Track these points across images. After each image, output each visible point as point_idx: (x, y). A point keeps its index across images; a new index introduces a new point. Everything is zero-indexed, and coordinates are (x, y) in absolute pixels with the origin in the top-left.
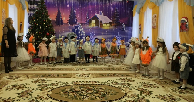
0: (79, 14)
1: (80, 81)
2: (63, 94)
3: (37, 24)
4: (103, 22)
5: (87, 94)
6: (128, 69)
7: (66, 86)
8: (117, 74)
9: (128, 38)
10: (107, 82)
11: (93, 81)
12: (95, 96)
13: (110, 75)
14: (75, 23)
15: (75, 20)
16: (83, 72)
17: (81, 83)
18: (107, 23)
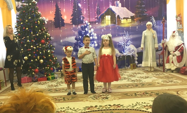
1: (96, 106)
8: (150, 93)
10: (135, 106)
11: (114, 105)
13: (139, 95)
15: (80, 18)
17: (98, 108)
18: (127, 18)
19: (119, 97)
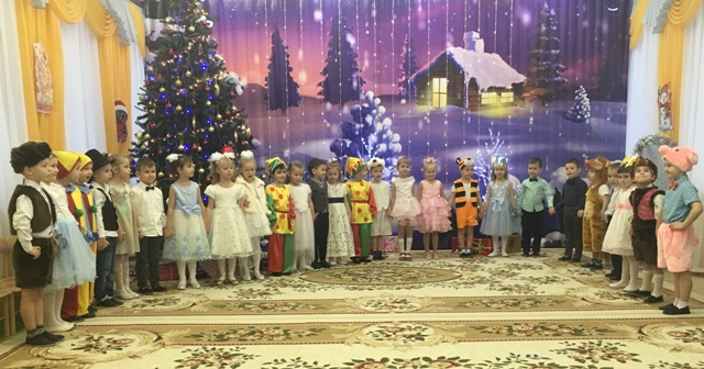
1: (385, 360)
4: (482, 84)
8: (554, 327)
10: (505, 364)
11: (441, 359)
13: (519, 331)
14: (354, 95)
17: (391, 367)
18: (499, 90)
19: (458, 334)
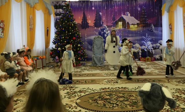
0: (105, 16)
1: (109, 88)
2: (92, 102)
3: (63, 29)
4: (130, 23)
5: (117, 102)
6: (160, 73)
7: (95, 93)
9: (157, 39)
10: (137, 89)
11: (122, 88)
12: (126, 104)
14: (101, 26)
15: (101, 23)
16: (111, 78)
17: (110, 90)
19: (126, 82)
